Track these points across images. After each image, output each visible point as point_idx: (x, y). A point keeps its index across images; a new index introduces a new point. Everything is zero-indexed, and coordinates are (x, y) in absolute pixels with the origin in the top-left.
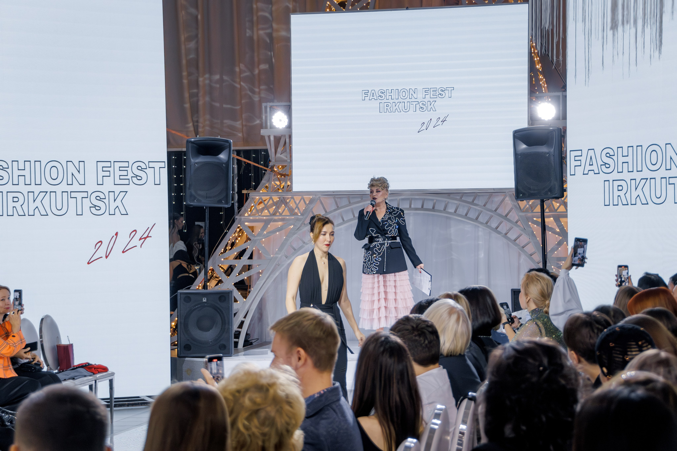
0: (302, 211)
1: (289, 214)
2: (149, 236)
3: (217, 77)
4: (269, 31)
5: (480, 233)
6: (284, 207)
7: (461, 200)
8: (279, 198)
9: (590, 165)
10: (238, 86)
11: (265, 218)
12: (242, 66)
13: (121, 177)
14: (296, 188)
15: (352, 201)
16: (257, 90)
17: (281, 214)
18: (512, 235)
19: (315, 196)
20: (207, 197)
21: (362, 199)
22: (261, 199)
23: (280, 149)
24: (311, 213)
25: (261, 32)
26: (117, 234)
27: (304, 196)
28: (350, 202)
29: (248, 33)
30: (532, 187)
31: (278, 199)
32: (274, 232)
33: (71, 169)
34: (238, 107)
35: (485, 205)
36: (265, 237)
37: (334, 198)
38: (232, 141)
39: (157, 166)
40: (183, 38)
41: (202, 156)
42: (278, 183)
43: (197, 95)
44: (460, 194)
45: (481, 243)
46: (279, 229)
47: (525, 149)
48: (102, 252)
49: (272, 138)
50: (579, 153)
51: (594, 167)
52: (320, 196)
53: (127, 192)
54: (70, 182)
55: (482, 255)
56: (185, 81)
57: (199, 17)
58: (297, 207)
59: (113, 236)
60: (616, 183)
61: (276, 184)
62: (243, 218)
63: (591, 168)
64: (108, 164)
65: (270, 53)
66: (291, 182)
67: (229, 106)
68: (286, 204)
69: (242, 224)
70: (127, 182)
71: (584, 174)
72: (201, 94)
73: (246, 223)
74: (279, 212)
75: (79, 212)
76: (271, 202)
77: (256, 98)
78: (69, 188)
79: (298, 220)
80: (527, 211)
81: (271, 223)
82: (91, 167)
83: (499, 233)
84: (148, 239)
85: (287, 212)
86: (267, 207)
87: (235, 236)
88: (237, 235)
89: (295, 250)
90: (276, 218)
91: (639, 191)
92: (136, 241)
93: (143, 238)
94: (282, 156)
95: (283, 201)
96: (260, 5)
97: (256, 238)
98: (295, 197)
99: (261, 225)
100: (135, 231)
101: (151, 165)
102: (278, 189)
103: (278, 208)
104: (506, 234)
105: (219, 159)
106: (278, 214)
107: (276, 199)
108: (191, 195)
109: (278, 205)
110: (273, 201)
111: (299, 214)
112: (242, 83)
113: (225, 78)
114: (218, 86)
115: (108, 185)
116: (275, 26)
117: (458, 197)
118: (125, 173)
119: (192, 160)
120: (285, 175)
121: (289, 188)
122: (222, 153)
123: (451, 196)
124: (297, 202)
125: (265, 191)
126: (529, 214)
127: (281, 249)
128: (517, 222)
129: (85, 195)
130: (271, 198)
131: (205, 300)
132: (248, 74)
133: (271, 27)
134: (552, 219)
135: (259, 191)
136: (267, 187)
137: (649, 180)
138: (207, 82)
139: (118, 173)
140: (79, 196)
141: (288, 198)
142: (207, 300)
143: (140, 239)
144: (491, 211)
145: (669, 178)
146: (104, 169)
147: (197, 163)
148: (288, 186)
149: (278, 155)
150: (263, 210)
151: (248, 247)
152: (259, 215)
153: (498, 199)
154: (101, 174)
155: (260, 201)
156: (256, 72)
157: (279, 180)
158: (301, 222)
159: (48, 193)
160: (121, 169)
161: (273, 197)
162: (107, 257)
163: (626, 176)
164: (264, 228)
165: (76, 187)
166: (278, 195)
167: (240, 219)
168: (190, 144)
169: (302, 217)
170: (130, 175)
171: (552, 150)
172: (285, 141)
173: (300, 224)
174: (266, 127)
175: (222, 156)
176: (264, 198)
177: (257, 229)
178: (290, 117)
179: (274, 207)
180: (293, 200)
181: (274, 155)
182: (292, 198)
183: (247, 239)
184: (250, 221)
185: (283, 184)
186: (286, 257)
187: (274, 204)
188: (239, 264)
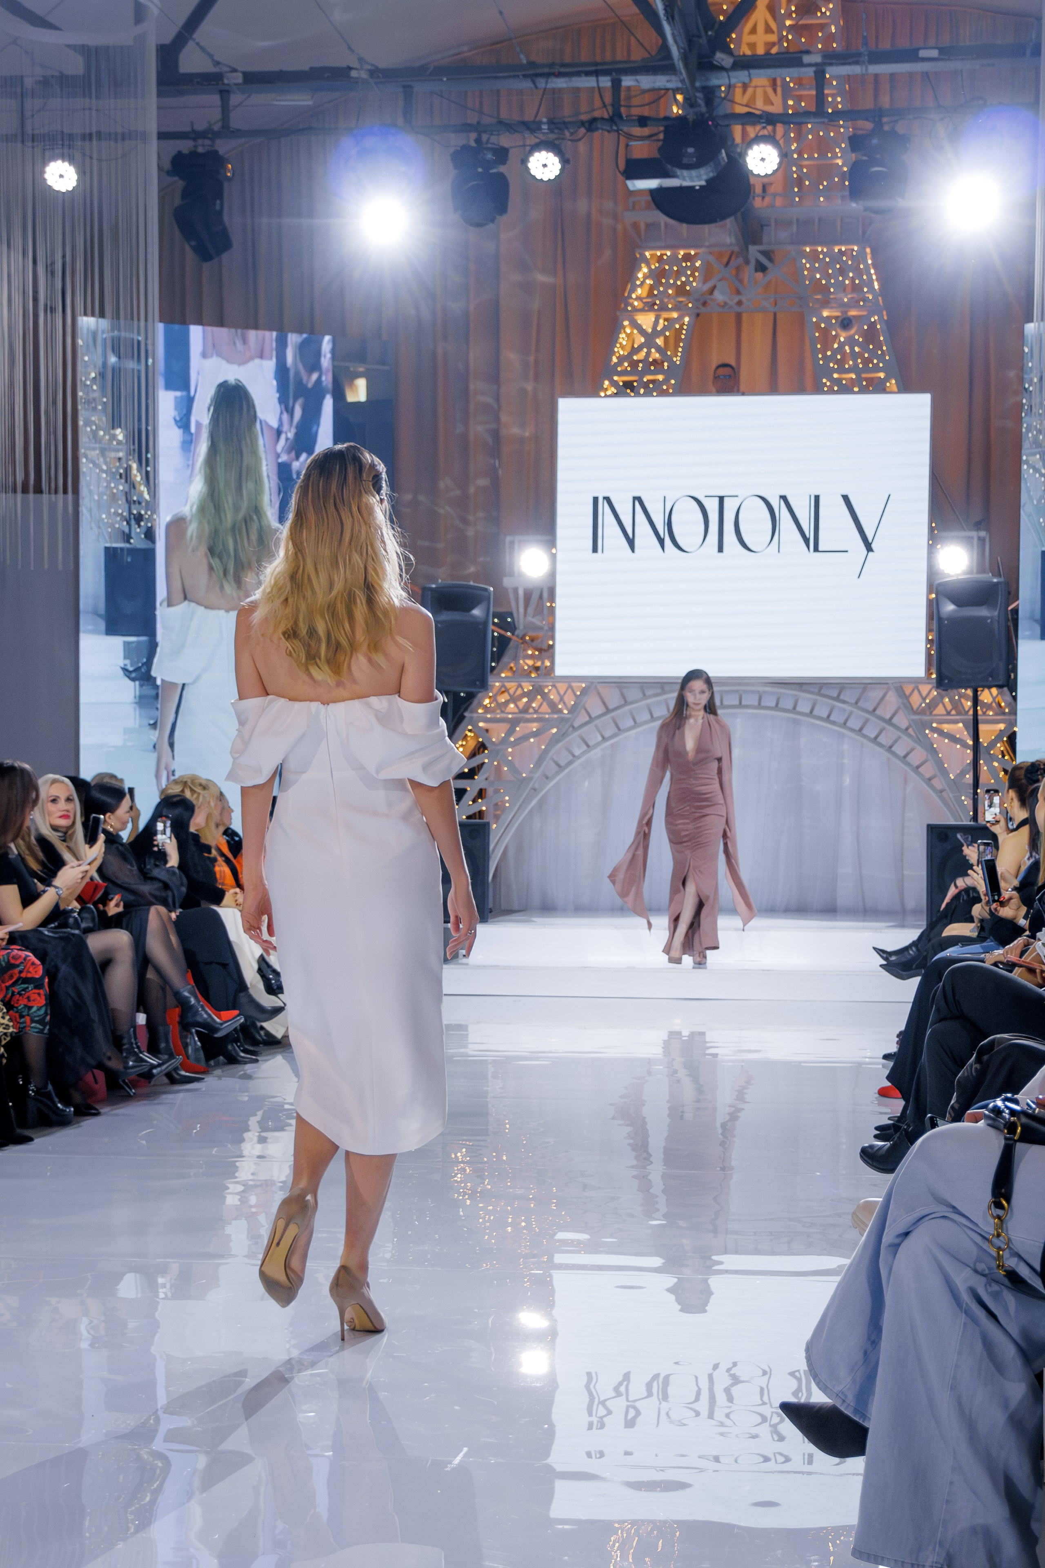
0: (569, 706)
1: (550, 711)
3: (408, 497)
4: (493, 426)
5: (846, 747)
6: (541, 700)
7: (819, 694)
8: (533, 686)
10: (441, 511)
11: (510, 716)
12: (449, 480)
14: (559, 671)
15: (649, 692)
17: (536, 711)
18: (900, 749)
19: (588, 684)
20: (453, 676)
21: (662, 688)
22: (504, 686)
23: (531, 610)
24: (583, 711)
25: (480, 428)
27: (574, 684)
28: (644, 695)
29: (460, 429)
30: (964, 669)
31: (531, 688)
32: (526, 737)
35: (857, 703)
36: (513, 745)
37: (619, 687)
38: (492, 589)
41: (445, 611)
42: (530, 662)
44: (818, 686)
45: (846, 761)
46: (535, 735)
47: (953, 611)
49: (521, 592)
52: (597, 683)
55: (847, 781)
58: (562, 700)
61: (526, 664)
62: (475, 715)
65: (492, 461)
66: (553, 663)
68: (545, 696)
69: (475, 725)
73: (481, 724)
74: (533, 708)
76: (519, 691)
77: (470, 532)
79: (563, 720)
80: (922, 712)
81: (521, 725)
83: (881, 745)
85: (545, 708)
86: (514, 699)
89: (559, 766)
90: (528, 716)
94: (536, 621)
95: (538, 690)
96: (479, 385)
97: (498, 748)
98: (557, 685)
99: (506, 726)
102: (530, 672)
103: (531, 701)
104: (891, 747)
105: (474, 617)
106: (531, 710)
107: (527, 687)
109: (531, 695)
110: (523, 690)
111: (566, 712)
113: (421, 498)
116: (504, 418)
117: (816, 690)
120: (540, 650)
121: (549, 671)
122: (476, 607)
123: (804, 687)
124: (562, 693)
125: (510, 674)
126: (926, 718)
127: (538, 765)
128: (907, 729)
130: (520, 686)
132: (458, 492)
134: (961, 725)
135: (499, 674)
136: (511, 668)
141: (547, 686)
144: (867, 711)
148: (546, 667)
149: (530, 618)
150: (507, 703)
151: (486, 761)
152: (502, 712)
153: (875, 695)
155: (503, 689)
156: (472, 490)
157: (532, 657)
158: (569, 724)
161: (523, 684)
164: (510, 731)
166: (530, 682)
167: (472, 718)
168: (429, 593)
169: (570, 716)
171: (996, 613)
172: (541, 597)
173: (567, 726)
174: (511, 574)
175: (476, 612)
176: (508, 685)
177: (498, 733)
178: (554, 557)
179: (525, 700)
180: (554, 690)
181: (523, 618)
182: (554, 686)
183: (481, 747)
184: (486, 720)
185: (539, 664)
186: (547, 778)
187: (524, 695)
188: (472, 787)
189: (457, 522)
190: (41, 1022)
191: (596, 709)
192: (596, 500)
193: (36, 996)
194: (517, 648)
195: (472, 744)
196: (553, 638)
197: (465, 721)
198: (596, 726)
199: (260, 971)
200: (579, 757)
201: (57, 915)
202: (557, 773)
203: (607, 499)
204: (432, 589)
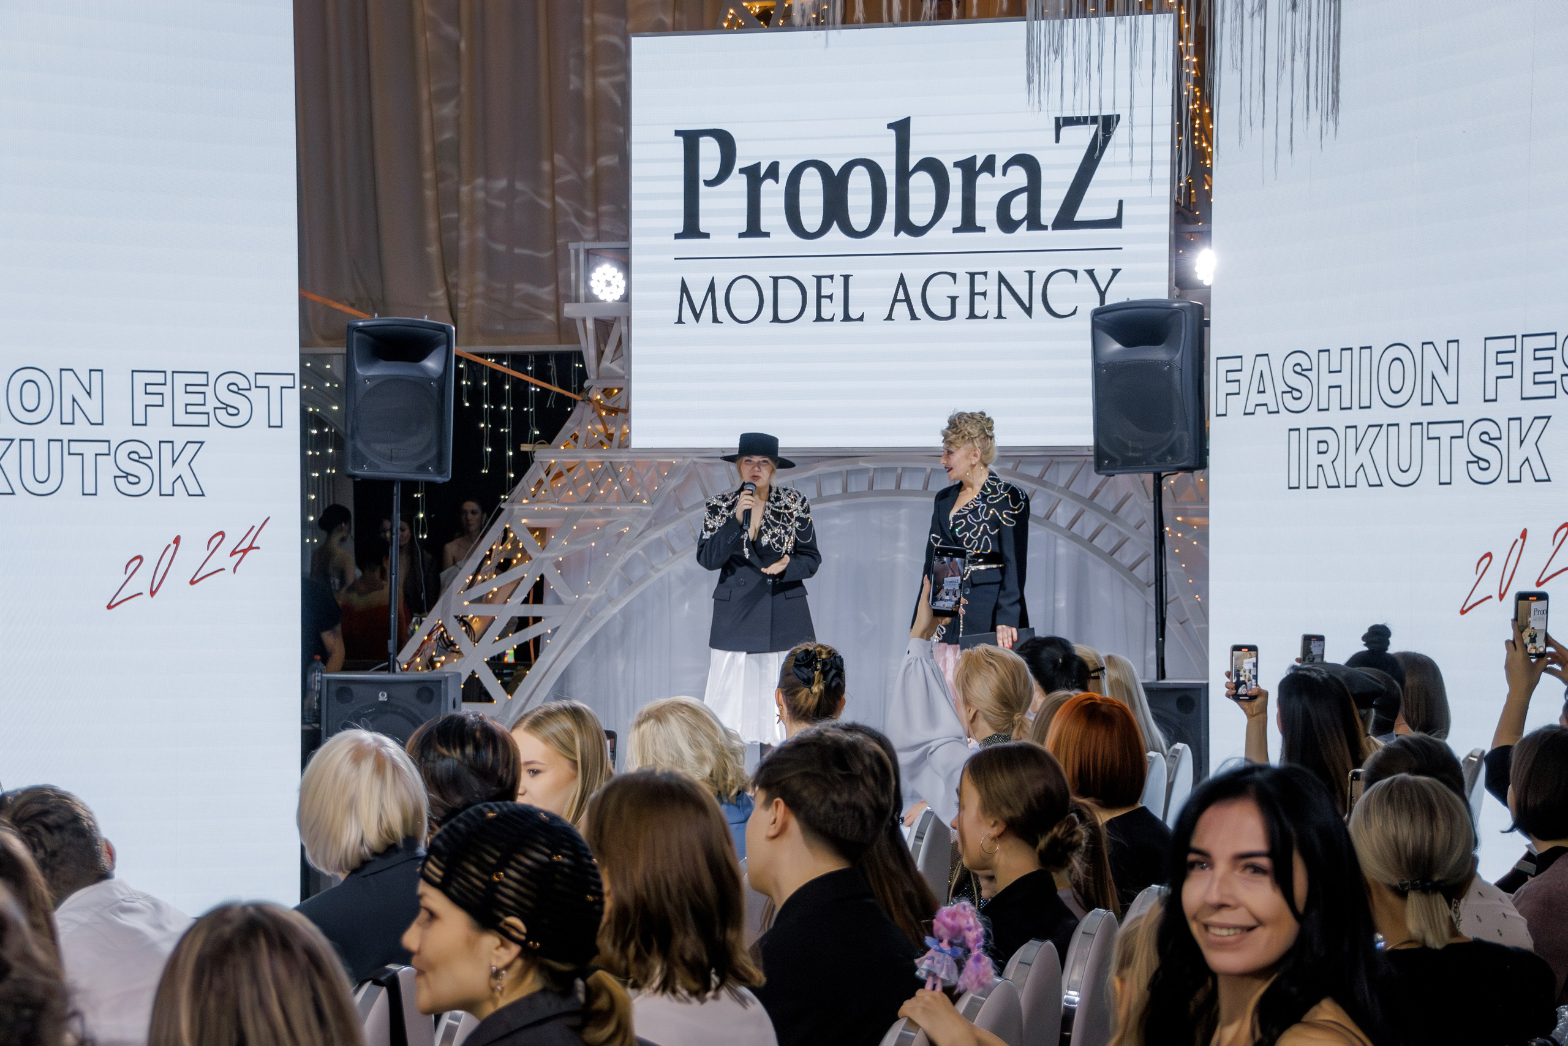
0: (650, 494)
2: (254, 545)
3: (501, 184)
4: (619, 78)
6: (612, 484)
8: (602, 463)
9: (1259, 392)
10: (547, 205)
11: (566, 509)
12: (559, 159)
13: (190, 409)
14: (638, 441)
16: (590, 214)
17: (602, 501)
19: (680, 460)
20: (391, 458)
22: (561, 464)
23: (609, 351)
25: (603, 82)
26: (177, 541)
27: (660, 461)
29: (574, 83)
30: (1130, 444)
31: (600, 466)
33: (71, 387)
34: (546, 255)
36: (566, 551)
38: (454, 329)
39: (275, 383)
40: (425, 95)
41: (383, 362)
42: (600, 427)
43: (455, 225)
46: (598, 536)
47: (1119, 352)
48: (142, 581)
49: (590, 324)
50: (1235, 364)
51: (1268, 398)
52: (695, 459)
53: (202, 443)
54: (67, 418)
56: (429, 193)
57: (463, 45)
58: (640, 484)
59: (169, 546)
60: (1315, 436)
61: (597, 431)
62: (516, 507)
63: (1261, 399)
64: (159, 378)
66: (627, 428)
67: (527, 252)
69: (515, 521)
70: (203, 420)
71: (1245, 414)
72: (464, 223)
74: (599, 496)
75: (89, 489)
76: (581, 471)
77: (588, 234)
78: (66, 433)
79: (640, 513)
81: (581, 521)
82: (117, 384)
83: (1097, 551)
84: (251, 552)
85: (615, 495)
87: (505, 549)
88: (509, 547)
89: (630, 583)
90: (591, 508)
91: (1363, 456)
92: (222, 558)
93: (241, 552)
95: (607, 469)
96: (601, 18)
97: (543, 556)
99: (556, 524)
100: (222, 533)
101: (262, 380)
102: (602, 443)
103: (598, 485)
104: (1112, 554)
105: (424, 370)
106: (596, 500)
107: (592, 464)
108: (356, 453)
109: (597, 479)
111: (645, 501)
112: (558, 199)
114: (502, 204)
115: (159, 426)
118: (199, 399)
119: (358, 370)
120: (615, 411)
121: (624, 442)
122: (430, 356)
125: (570, 446)
127: (598, 581)
128: (1138, 526)
129: (103, 448)
130: (582, 463)
131: (383, 697)
135: (558, 447)
136: (575, 437)
137: (1384, 428)
138: (481, 195)
139: (182, 399)
140: (89, 450)
141: (622, 464)
142: (388, 697)
143: (233, 553)
144: (1080, 499)
145: (1429, 423)
146: (150, 389)
147: (370, 378)
148: (621, 436)
149: (606, 363)
150: (563, 489)
151: (526, 575)
152: (554, 502)
154: (141, 400)
155: (559, 468)
156: (590, 172)
157: (603, 421)
158: (647, 520)
159: (16, 443)
160: (189, 389)
162: (152, 593)
163: (1337, 419)
164: (563, 532)
165: (82, 429)
166: (599, 457)
167: (512, 511)
168: (355, 335)
169: (649, 508)
170: (211, 402)
171: (1178, 356)
173: (644, 523)
174: (577, 299)
175: (429, 362)
176: (566, 461)
178: (627, 274)
179: (590, 484)
180: (630, 469)
181: (595, 361)
182: (631, 463)
184: (531, 515)
185: (612, 430)
187: (588, 476)
189: (573, 220)
191: (690, 498)
194: (583, 405)
196: (629, 392)
197: (503, 515)
204: (360, 330)
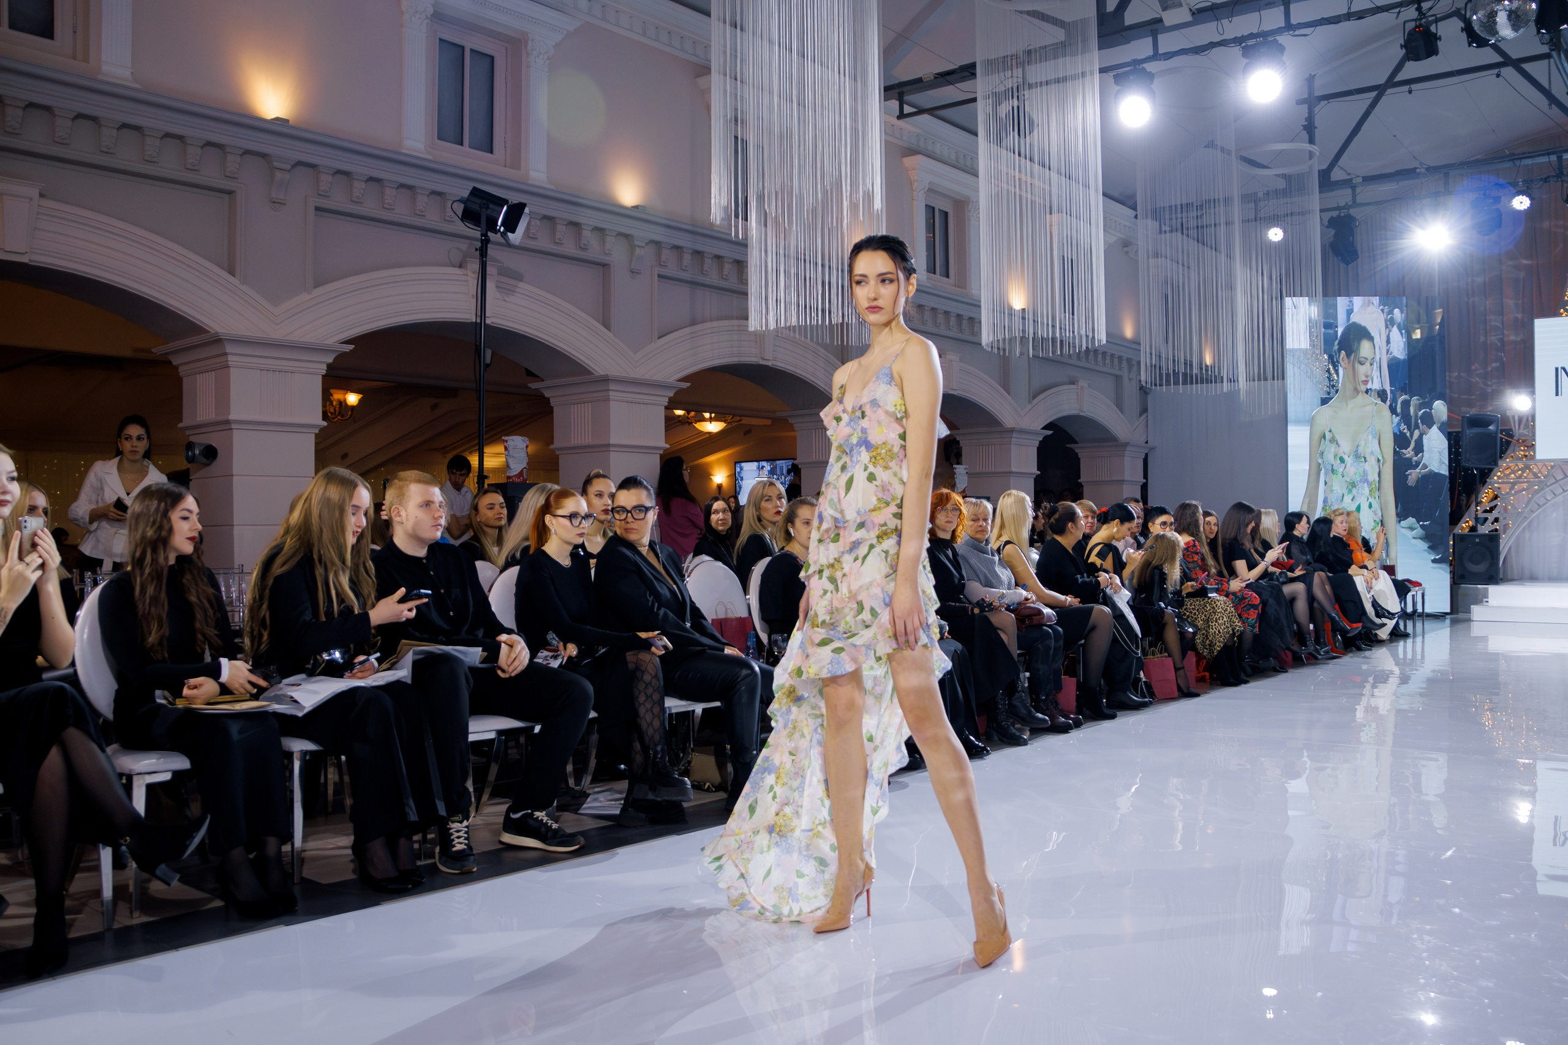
0: (1545, 475)
1: (1534, 477)
4: (1501, 336)
6: (1529, 472)
8: (1524, 465)
10: (1474, 380)
11: (1511, 480)
12: (1477, 365)
14: (1538, 457)
16: (1489, 383)
17: (1526, 478)
19: (1556, 463)
20: (1479, 460)
22: (1508, 466)
23: (1522, 427)
24: (1552, 478)
25: (1493, 338)
27: (1547, 463)
29: (1482, 339)
32: (1521, 491)
34: (1474, 397)
36: (1514, 495)
38: (1500, 416)
41: (1476, 428)
42: (1522, 453)
46: (1524, 490)
49: (1516, 418)
52: (1560, 463)
58: (1540, 472)
61: (1520, 454)
62: (1492, 480)
66: (1535, 453)
67: (1466, 397)
68: (1530, 470)
69: (1491, 485)
73: (1496, 485)
74: (1525, 476)
76: (1517, 468)
77: (1489, 390)
79: (1541, 482)
81: (1518, 485)
85: (1531, 476)
86: (1513, 472)
89: (1539, 505)
90: (1522, 480)
94: (1525, 432)
95: (1527, 467)
96: (1492, 317)
97: (1505, 497)
98: (1538, 464)
99: (1510, 486)
102: (1523, 458)
103: (1523, 473)
105: (1490, 430)
106: (1523, 477)
107: (1521, 465)
108: (1466, 458)
109: (1523, 470)
110: (1519, 467)
111: (1542, 478)
113: (1462, 374)
116: (1506, 332)
119: (1468, 431)
120: (1528, 447)
121: (1533, 457)
122: (1492, 425)
124: (1540, 468)
125: (1511, 460)
127: (1527, 505)
130: (1517, 465)
131: (1477, 540)
132: (1482, 371)
133: (1503, 334)
135: (1505, 460)
136: (1512, 456)
141: (1532, 465)
142: (1479, 540)
147: (1469, 434)
148: (1531, 455)
149: (1521, 431)
150: (1510, 474)
152: (1508, 479)
156: (1490, 369)
157: (1523, 450)
158: (1544, 484)
161: (1519, 464)
164: (1512, 488)
166: (1522, 463)
168: (1465, 419)
172: (1527, 420)
173: (1543, 486)
174: (1511, 409)
175: (1491, 427)
176: (1510, 465)
177: (1505, 489)
178: (1534, 400)
179: (1520, 472)
180: (1536, 467)
181: (1519, 432)
182: (1536, 465)
183: (1496, 497)
184: (1498, 483)
185: (1527, 454)
186: (1532, 511)
187: (1519, 470)
188: (1491, 517)
189: (1482, 386)
190: (1253, 626)
191: (1560, 476)
192: (1557, 369)
193: (1253, 613)
194: (1515, 446)
195: (1491, 495)
196: (1534, 440)
198: (1559, 485)
199: (1373, 606)
200: (1550, 501)
201: (1266, 575)
202: (1538, 509)
203: (1564, 369)
204: (1467, 417)
